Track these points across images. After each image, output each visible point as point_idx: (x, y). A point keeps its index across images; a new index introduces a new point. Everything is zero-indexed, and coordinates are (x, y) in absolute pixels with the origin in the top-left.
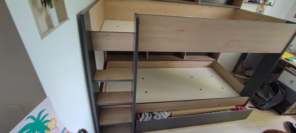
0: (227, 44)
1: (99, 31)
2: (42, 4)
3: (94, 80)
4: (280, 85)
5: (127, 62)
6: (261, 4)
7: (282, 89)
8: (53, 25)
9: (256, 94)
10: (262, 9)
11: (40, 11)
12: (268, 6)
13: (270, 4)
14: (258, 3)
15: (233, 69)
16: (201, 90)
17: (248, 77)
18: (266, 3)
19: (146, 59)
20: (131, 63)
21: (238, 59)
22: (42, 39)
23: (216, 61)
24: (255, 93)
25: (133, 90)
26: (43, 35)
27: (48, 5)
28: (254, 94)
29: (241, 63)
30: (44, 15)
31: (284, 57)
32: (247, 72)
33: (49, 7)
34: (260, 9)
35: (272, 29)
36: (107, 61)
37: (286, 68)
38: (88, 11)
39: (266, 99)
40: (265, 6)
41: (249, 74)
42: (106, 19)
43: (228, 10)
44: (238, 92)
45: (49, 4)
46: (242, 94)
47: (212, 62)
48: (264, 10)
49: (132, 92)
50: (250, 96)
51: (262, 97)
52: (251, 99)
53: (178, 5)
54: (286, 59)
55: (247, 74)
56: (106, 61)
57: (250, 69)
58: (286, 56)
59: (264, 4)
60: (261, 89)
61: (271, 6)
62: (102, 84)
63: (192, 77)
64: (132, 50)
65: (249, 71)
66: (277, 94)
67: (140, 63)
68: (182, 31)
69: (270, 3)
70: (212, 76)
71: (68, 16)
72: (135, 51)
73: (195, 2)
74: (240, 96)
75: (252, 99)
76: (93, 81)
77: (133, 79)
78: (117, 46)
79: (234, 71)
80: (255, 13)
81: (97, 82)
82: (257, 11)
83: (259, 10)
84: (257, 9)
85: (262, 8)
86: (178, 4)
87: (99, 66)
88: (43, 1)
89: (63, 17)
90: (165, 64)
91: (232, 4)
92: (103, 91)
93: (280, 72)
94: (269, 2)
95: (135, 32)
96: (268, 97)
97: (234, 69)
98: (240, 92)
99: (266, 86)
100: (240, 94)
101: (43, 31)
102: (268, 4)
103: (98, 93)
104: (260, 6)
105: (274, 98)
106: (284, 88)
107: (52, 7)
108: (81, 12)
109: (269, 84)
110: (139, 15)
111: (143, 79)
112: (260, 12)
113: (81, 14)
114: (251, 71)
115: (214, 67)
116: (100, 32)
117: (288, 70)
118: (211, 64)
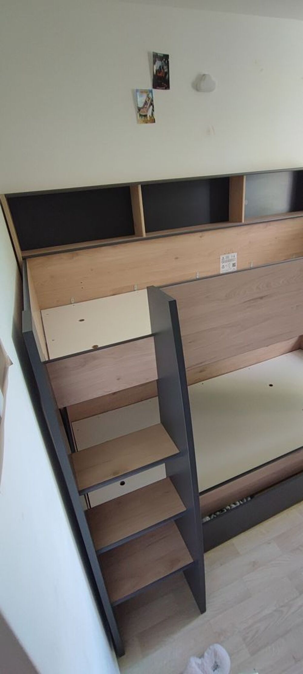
3: (80, 489)
53: (201, 237)
63: (271, 385)
68: (261, 298)
71: (7, 356)
86: (200, 234)
118: (297, 342)
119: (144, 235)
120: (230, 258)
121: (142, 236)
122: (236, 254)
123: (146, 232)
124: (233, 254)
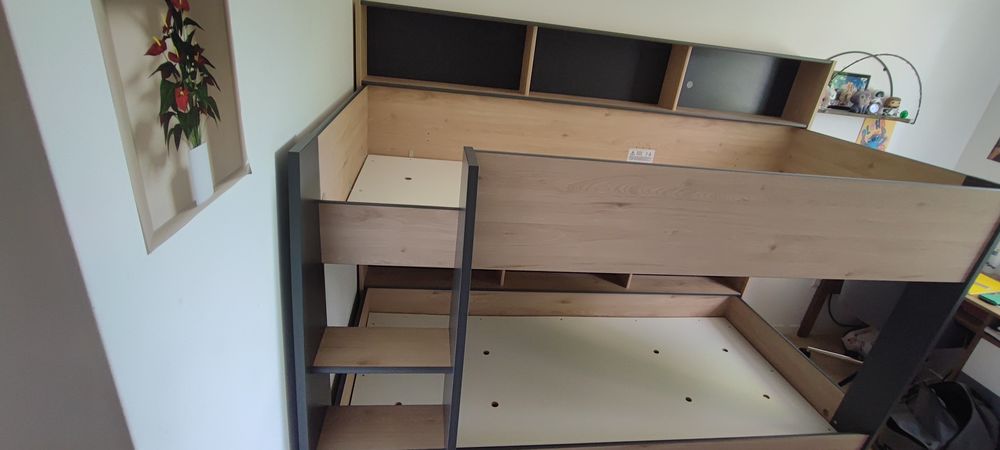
0: (773, 248)
1: (344, 200)
2: (167, 137)
3: (315, 365)
4: (974, 393)
5: (435, 293)
6: (872, 115)
7: (983, 408)
8: (195, 199)
9: (892, 424)
10: (879, 130)
11: (158, 163)
12: (899, 123)
13: (903, 117)
14: (866, 113)
15: (799, 326)
16: (689, 400)
17: (854, 354)
18: (891, 113)
19: (499, 283)
20: (447, 295)
21: (815, 290)
22: (149, 253)
23: (740, 297)
24: (887, 418)
25: (449, 402)
26: (154, 237)
27: (188, 137)
28: (883, 425)
29: (826, 303)
30: (169, 171)
31: (974, 292)
32: (851, 335)
33: (189, 145)
34: (874, 131)
35: (921, 204)
36: (366, 288)
37: (988, 330)
38: (315, 140)
39: (930, 444)
40: (886, 121)
41: (857, 344)
42: (370, 152)
43: (769, 132)
44: (824, 413)
45: (192, 137)
46: (841, 423)
47: (726, 297)
48: (886, 135)
49: (444, 407)
50: (869, 432)
51: (911, 434)
52: (872, 442)
53: (607, 115)
54: (981, 298)
55: (850, 347)
56: (362, 288)
57: (858, 326)
58: (981, 288)
59: (883, 117)
60: (907, 403)
61: (908, 121)
62: (340, 379)
63: (656, 352)
64: (451, 265)
65: (856, 335)
66: (967, 427)
67: (476, 299)
68: (620, 205)
69: (904, 114)
70: (726, 351)
71: (247, 163)
72: (460, 266)
73: (661, 107)
74: (834, 430)
75: (876, 442)
76: (311, 369)
77: (449, 365)
78: (403, 251)
79: (805, 330)
80: (855, 144)
81: (327, 371)
82: (863, 138)
83: (870, 135)
84: (864, 132)
85: (878, 126)
86: (606, 111)
87: (337, 313)
88: (172, 130)
89: (229, 168)
90: (563, 302)
91: (781, 112)
92: (344, 402)
93: (968, 343)
94: (901, 110)
95: (464, 206)
96: (936, 436)
97: (802, 324)
98: (831, 414)
99: (924, 395)
100: (831, 423)
101: (157, 224)
102: (898, 115)
103: (326, 408)
104: (871, 122)
105: (957, 441)
106: (989, 406)
107: (198, 143)
108: (293, 143)
109: (931, 386)
110: (477, 154)
111: (486, 353)
112: (873, 139)
113: (291, 151)
114: (865, 332)
115: (734, 316)
116: (346, 203)
117: (995, 338)
118: (722, 305)
119: (527, 93)
120: (644, 155)
121: (524, 93)
122: (653, 152)
123: (531, 90)
124: (649, 151)
